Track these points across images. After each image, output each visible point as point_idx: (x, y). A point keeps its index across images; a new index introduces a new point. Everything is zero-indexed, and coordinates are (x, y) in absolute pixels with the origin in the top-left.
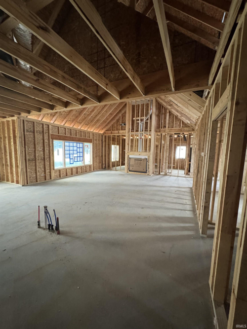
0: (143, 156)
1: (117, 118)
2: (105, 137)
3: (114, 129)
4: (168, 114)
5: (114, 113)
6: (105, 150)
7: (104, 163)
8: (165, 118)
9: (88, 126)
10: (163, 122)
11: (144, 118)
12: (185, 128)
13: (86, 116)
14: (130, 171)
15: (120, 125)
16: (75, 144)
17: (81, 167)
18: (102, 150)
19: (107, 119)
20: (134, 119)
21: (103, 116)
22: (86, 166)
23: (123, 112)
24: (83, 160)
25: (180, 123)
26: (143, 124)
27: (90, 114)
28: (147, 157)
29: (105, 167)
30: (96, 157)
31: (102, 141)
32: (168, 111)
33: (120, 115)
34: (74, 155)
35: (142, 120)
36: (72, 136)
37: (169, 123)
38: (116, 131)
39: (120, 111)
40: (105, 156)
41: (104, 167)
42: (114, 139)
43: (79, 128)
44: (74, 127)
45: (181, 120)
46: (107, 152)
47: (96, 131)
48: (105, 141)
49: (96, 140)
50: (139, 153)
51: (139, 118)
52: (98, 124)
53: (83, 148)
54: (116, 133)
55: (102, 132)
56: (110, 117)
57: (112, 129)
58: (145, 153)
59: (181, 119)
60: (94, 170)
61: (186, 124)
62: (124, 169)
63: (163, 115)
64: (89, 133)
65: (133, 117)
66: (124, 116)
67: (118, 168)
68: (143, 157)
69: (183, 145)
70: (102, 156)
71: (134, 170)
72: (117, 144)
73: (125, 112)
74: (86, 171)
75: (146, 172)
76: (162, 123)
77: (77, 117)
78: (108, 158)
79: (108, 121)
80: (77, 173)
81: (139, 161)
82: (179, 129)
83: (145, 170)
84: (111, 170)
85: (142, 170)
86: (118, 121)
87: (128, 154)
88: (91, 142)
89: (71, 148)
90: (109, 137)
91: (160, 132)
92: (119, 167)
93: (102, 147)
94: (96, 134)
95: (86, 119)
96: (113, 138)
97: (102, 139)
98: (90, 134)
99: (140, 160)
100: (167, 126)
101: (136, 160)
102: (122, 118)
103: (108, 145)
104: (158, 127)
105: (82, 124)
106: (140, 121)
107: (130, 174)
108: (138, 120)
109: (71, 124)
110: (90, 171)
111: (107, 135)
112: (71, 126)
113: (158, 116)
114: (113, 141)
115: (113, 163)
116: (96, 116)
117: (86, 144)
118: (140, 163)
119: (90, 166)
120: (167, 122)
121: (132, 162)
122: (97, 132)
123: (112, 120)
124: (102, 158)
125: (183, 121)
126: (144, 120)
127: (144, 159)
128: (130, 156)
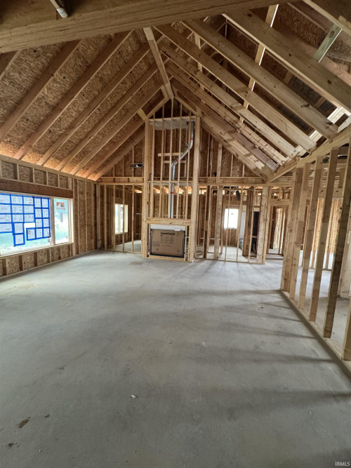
0: (178, 226)
1: (125, 153)
2: (102, 188)
3: (119, 173)
4: (220, 152)
5: (119, 142)
6: (102, 214)
7: (99, 237)
8: (215, 159)
9: (62, 163)
10: (211, 164)
11: (180, 155)
12: (250, 179)
13: (54, 138)
14: (151, 254)
15: (131, 166)
16: (28, 200)
17: (47, 250)
18: (95, 213)
19: (104, 151)
20: (159, 155)
21: (96, 143)
22: (59, 248)
23: (137, 141)
24: (52, 235)
25: (241, 169)
26: (177, 166)
27: (65, 134)
28: (184, 228)
29: (103, 246)
30: (83, 226)
31: (95, 195)
32: (220, 146)
33: (132, 147)
34: (27, 225)
35: (175, 158)
36: (18, 180)
37: (222, 168)
38: (124, 178)
39: (132, 139)
40: (102, 224)
41: (99, 245)
42: (119, 194)
43: (39, 163)
44: (26, 159)
45: (242, 164)
46: (105, 218)
47: (82, 175)
48: (102, 196)
49: (82, 193)
50: (170, 221)
51: (170, 155)
52: (86, 161)
53: (51, 209)
54: (123, 181)
55: (95, 178)
56: (112, 149)
57: (116, 172)
58: (181, 221)
59: (243, 161)
60: (77, 253)
61: (250, 172)
62: (139, 249)
63: (212, 153)
64: (65, 177)
65: (157, 150)
66: (139, 149)
67: (128, 245)
68: (177, 228)
69: (234, 207)
70: (96, 225)
71: (159, 252)
72: (126, 203)
73: (142, 143)
74: (60, 258)
75: (183, 257)
76: (209, 166)
77: (30, 136)
78: (108, 229)
79: (107, 157)
80: (36, 265)
81: (170, 236)
82: (239, 180)
83: (181, 253)
84: (114, 252)
85: (175, 253)
86: (127, 158)
87: (148, 222)
88: (71, 197)
89: (18, 209)
90: (110, 189)
91: (205, 182)
92: (130, 243)
93: (96, 207)
94: (82, 180)
95: (55, 146)
96: (117, 191)
97: (95, 191)
98: (67, 180)
99: (172, 233)
100: (219, 173)
101: (164, 233)
102: (136, 153)
103: (108, 203)
104: (203, 173)
105: (47, 154)
106: (170, 161)
107: (152, 261)
108: (167, 158)
109: (14, 153)
110: (70, 257)
111: (105, 184)
112: (17, 157)
113: (203, 153)
114: (117, 196)
115: (117, 236)
116: (81, 141)
117: (57, 200)
118: (172, 241)
119: (69, 247)
120: (219, 165)
121: (156, 238)
122: (84, 176)
123: (115, 155)
124: (96, 229)
125: (245, 165)
126: (180, 158)
127: (178, 232)
128: (153, 226)
